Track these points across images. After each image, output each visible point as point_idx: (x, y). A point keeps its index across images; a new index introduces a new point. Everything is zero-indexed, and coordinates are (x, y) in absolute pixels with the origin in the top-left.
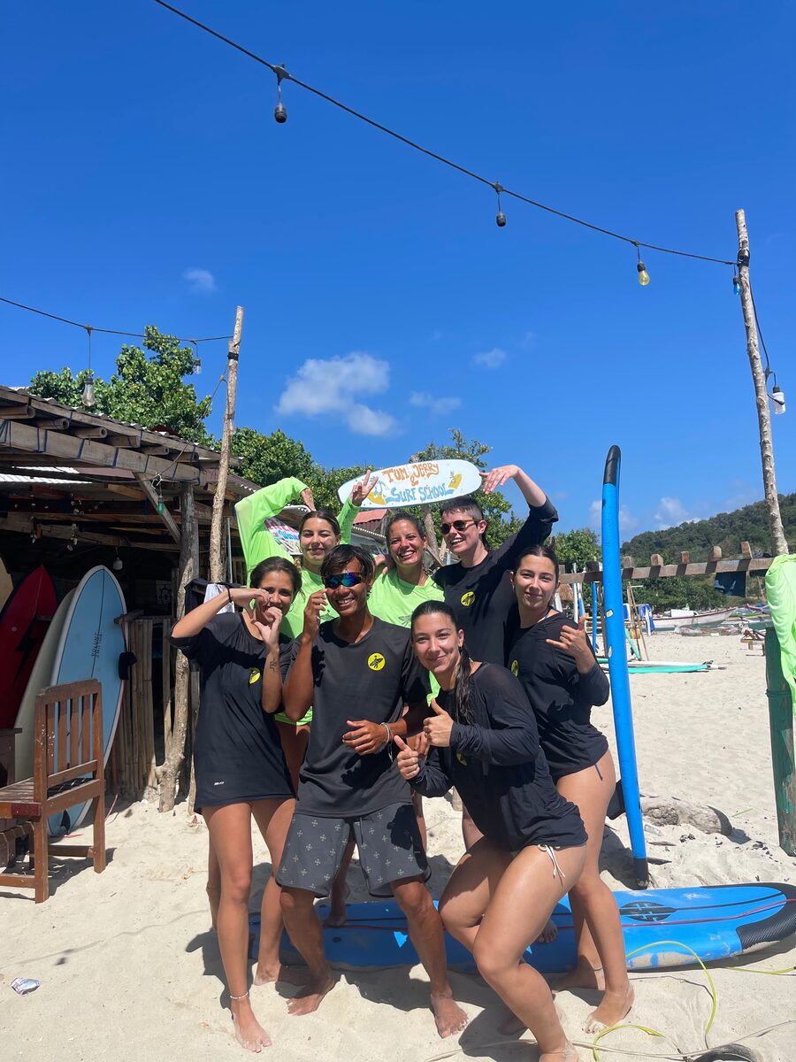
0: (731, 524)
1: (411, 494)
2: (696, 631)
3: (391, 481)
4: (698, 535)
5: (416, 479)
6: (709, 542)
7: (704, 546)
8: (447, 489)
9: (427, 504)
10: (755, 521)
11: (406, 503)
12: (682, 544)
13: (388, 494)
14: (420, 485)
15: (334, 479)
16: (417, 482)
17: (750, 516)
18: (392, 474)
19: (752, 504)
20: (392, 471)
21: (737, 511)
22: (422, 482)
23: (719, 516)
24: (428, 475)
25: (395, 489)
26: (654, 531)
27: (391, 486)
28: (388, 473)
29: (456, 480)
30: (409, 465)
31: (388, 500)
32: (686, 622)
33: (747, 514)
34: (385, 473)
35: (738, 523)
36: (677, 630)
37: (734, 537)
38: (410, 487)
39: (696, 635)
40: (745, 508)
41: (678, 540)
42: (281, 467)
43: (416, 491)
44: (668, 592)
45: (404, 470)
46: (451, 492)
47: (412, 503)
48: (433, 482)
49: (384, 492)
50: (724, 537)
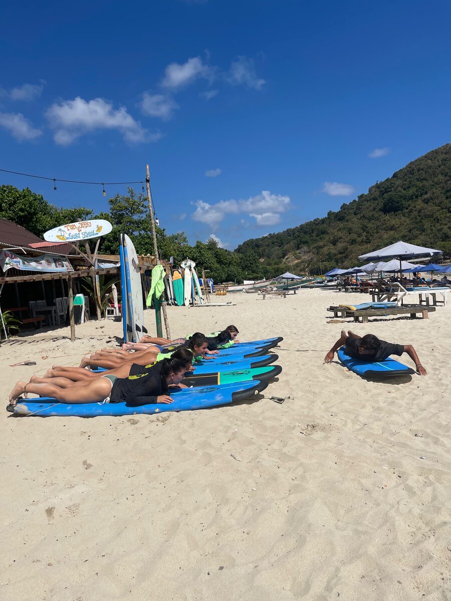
0: (294, 234)
1: (78, 235)
2: (253, 291)
3: (68, 230)
4: (277, 240)
5: (80, 229)
6: (282, 244)
7: (280, 246)
8: (95, 233)
9: (86, 240)
10: (305, 233)
11: (76, 240)
12: (269, 245)
13: (67, 236)
14: (82, 231)
15: (59, 216)
16: (81, 230)
17: (303, 230)
18: (69, 227)
19: (304, 223)
20: (68, 226)
21: (297, 227)
22: (83, 230)
23: (288, 230)
24: (86, 227)
25: (70, 234)
26: (254, 239)
27: (68, 232)
28: (67, 226)
29: (99, 229)
30: (77, 223)
31: (67, 238)
32: (251, 286)
33: (301, 229)
34: (65, 227)
35: (297, 233)
36: (244, 290)
37: (295, 241)
38: (78, 232)
39: (252, 292)
40: (300, 226)
41: (267, 243)
42: (27, 211)
43: (81, 234)
44: (254, 272)
45: (74, 225)
46: (97, 234)
47: (79, 239)
48: (88, 230)
49: (65, 235)
50: (290, 242)
